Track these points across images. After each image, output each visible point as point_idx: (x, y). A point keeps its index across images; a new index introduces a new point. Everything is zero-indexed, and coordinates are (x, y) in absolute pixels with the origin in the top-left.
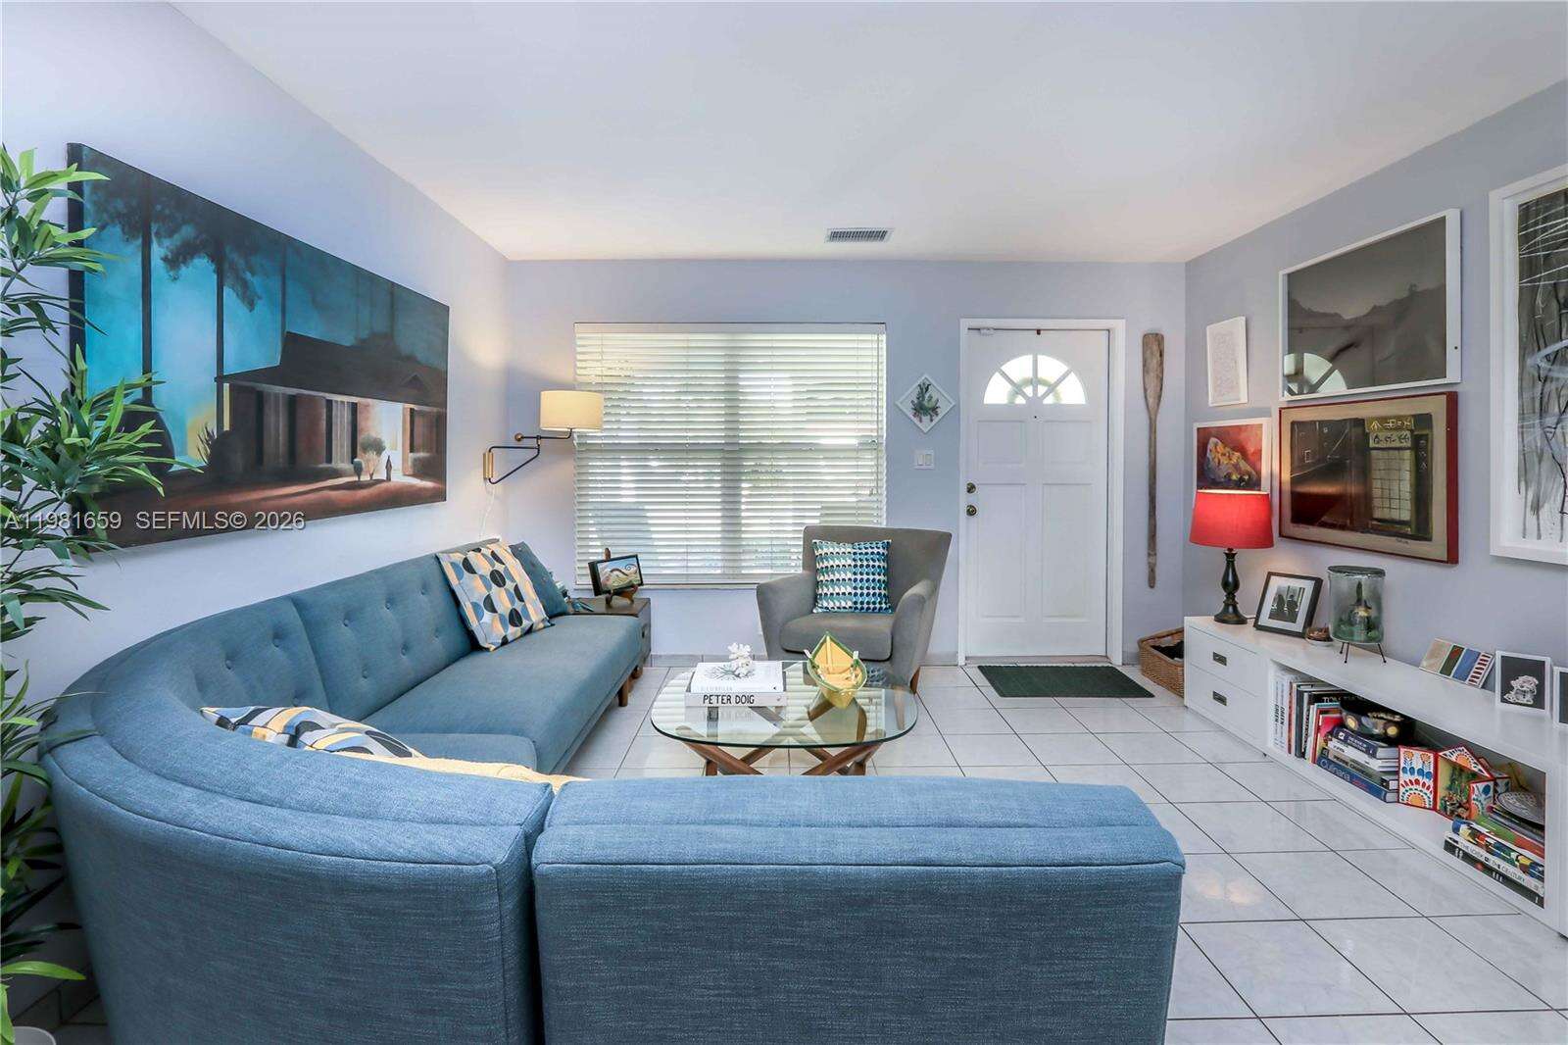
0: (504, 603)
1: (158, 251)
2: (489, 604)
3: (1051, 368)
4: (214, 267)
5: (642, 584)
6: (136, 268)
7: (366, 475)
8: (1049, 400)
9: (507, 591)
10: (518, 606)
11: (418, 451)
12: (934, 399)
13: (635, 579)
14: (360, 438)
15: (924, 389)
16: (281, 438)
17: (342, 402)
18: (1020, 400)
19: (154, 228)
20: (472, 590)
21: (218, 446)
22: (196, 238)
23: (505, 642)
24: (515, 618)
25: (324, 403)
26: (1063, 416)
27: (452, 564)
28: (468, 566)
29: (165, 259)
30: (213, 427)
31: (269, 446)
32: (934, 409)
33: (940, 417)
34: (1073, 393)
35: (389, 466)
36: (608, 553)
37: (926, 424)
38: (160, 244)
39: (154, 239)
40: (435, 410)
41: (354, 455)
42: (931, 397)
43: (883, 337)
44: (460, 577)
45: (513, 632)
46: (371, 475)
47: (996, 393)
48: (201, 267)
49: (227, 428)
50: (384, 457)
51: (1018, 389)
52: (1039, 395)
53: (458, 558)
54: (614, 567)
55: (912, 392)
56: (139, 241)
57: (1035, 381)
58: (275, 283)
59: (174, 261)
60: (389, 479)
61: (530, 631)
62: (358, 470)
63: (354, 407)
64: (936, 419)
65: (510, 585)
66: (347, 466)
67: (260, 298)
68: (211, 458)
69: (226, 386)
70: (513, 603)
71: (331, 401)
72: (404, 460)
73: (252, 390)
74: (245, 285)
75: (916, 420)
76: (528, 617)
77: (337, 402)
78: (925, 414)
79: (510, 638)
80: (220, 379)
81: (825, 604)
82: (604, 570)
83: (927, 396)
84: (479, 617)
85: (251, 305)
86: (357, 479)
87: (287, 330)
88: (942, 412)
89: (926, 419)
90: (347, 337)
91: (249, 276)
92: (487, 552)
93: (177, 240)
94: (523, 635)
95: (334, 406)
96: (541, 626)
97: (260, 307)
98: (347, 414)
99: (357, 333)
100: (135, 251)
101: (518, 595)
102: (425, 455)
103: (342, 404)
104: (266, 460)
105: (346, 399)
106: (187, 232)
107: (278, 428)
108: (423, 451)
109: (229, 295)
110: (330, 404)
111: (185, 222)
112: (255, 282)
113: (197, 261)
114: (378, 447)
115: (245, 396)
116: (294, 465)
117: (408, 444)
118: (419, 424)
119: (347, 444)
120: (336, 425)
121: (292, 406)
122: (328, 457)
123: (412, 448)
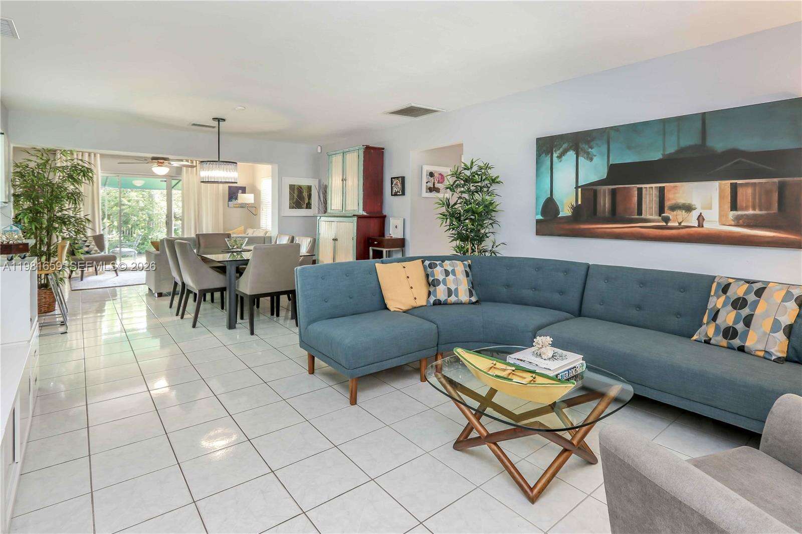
0: (728, 317)
1: (555, 155)
4: (575, 152)
6: (549, 163)
7: (674, 221)
9: (738, 315)
11: (746, 209)
14: (667, 204)
16: (607, 206)
17: (652, 188)
19: (554, 150)
21: (577, 210)
22: (568, 146)
23: (707, 342)
24: (730, 333)
25: (636, 189)
27: (719, 284)
29: (558, 157)
30: (574, 203)
31: (600, 208)
35: (701, 219)
38: (556, 153)
39: (554, 153)
40: (776, 180)
41: (661, 210)
45: (720, 340)
46: (680, 223)
48: (571, 154)
49: (580, 203)
50: (695, 214)
56: (550, 155)
58: (604, 149)
59: (560, 157)
60: (700, 225)
61: (742, 349)
62: (667, 220)
63: (662, 191)
65: (745, 312)
66: (655, 217)
67: (595, 156)
68: (573, 213)
69: (580, 189)
70: (735, 323)
71: (642, 188)
72: (721, 216)
73: (592, 189)
74: (588, 153)
77: (646, 188)
79: (712, 342)
80: (577, 187)
84: (708, 320)
85: (591, 159)
86: (665, 224)
87: (611, 163)
90: (656, 156)
91: (590, 150)
92: (756, 286)
93: (561, 150)
94: (731, 348)
95: (644, 190)
96: (761, 354)
97: (595, 159)
98: (655, 194)
99: (664, 150)
100: (548, 158)
101: (748, 322)
102: (757, 212)
103: (650, 190)
104: (598, 214)
105: (654, 185)
106: (565, 146)
107: (605, 202)
108: (754, 209)
109: (581, 159)
110: (640, 191)
111: (564, 144)
112: (593, 151)
113: (568, 153)
114: (689, 208)
115: (589, 192)
116: (614, 216)
117: (728, 205)
118: (746, 194)
119: (655, 206)
120: (646, 198)
121: (614, 193)
122: (640, 212)
123: (734, 206)
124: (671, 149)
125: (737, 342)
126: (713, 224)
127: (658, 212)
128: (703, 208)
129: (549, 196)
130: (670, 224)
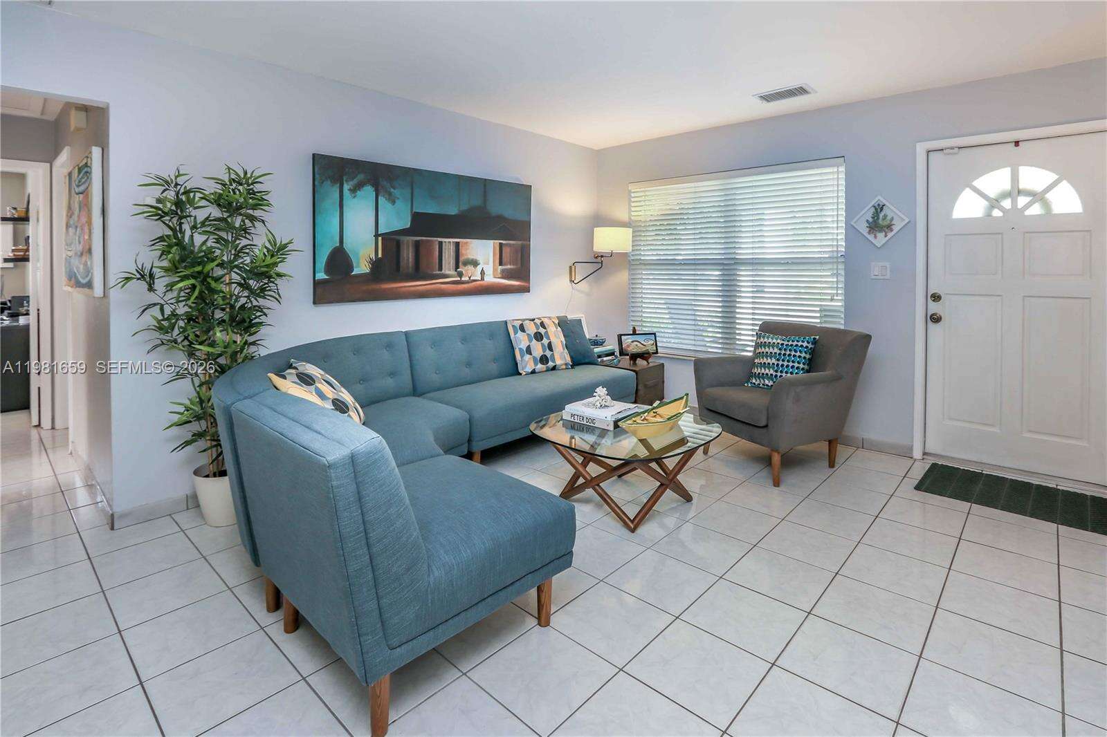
0: (538, 350)
1: (346, 187)
2: (529, 351)
3: (1034, 177)
4: (374, 189)
5: (657, 353)
6: (337, 195)
7: (466, 276)
8: (1036, 210)
9: (543, 345)
10: (548, 353)
11: (505, 265)
12: (889, 218)
13: (652, 349)
14: (461, 259)
15: (879, 208)
16: (410, 260)
18: (997, 213)
19: (344, 179)
20: (521, 341)
21: (376, 265)
22: (365, 178)
23: (533, 372)
24: (544, 360)
25: (437, 243)
26: (1053, 226)
27: (513, 326)
28: (522, 328)
29: (350, 190)
30: (373, 256)
31: (403, 264)
32: (889, 227)
33: (893, 233)
34: (1067, 201)
35: (483, 273)
36: (634, 330)
37: (880, 240)
38: (348, 185)
39: (344, 182)
40: (520, 242)
41: (457, 266)
42: (885, 216)
43: (842, 169)
44: (516, 333)
45: (540, 367)
46: (470, 278)
47: (968, 207)
48: (369, 191)
49: (380, 256)
50: (479, 268)
51: (994, 203)
52: (1020, 206)
53: (517, 324)
54: (636, 339)
55: (868, 214)
56: (338, 185)
57: (1016, 191)
58: (407, 192)
59: (353, 191)
60: (482, 279)
61: (554, 368)
62: (460, 275)
63: (457, 244)
64: (890, 235)
65: (545, 341)
66: (452, 272)
67: (398, 199)
68: (371, 269)
69: (380, 238)
70: (544, 351)
71: (442, 242)
72: (495, 270)
73: (394, 239)
74: (390, 194)
75: (871, 237)
76: (554, 361)
77: (445, 242)
78: (880, 231)
79: (537, 371)
80: (377, 236)
81: (754, 381)
82: (627, 340)
83: (881, 215)
84: (522, 357)
85: (393, 202)
86: (459, 279)
87: (414, 210)
88: (896, 229)
89: (881, 235)
90: (452, 210)
91: (392, 190)
92: (538, 322)
93: (355, 181)
94: (548, 370)
95: (444, 244)
96: (564, 367)
97: (398, 203)
98: (452, 248)
99: (459, 207)
100: (336, 190)
101: (550, 347)
102: (512, 267)
103: (449, 243)
104: (401, 269)
105: (452, 240)
106: (361, 177)
107: (408, 255)
108: (510, 265)
109: (382, 200)
110: (441, 243)
111: (359, 173)
112: (396, 192)
113: (365, 188)
114: (475, 263)
115: (391, 242)
116: (418, 273)
117: (498, 261)
118: (506, 251)
119: (452, 262)
120: (445, 253)
121: (417, 245)
122: (440, 268)
123: (501, 264)
124: (465, 207)
125: (551, 364)
126: (490, 279)
127: (454, 268)
128: (485, 264)
129: (338, 245)
130: (463, 279)
